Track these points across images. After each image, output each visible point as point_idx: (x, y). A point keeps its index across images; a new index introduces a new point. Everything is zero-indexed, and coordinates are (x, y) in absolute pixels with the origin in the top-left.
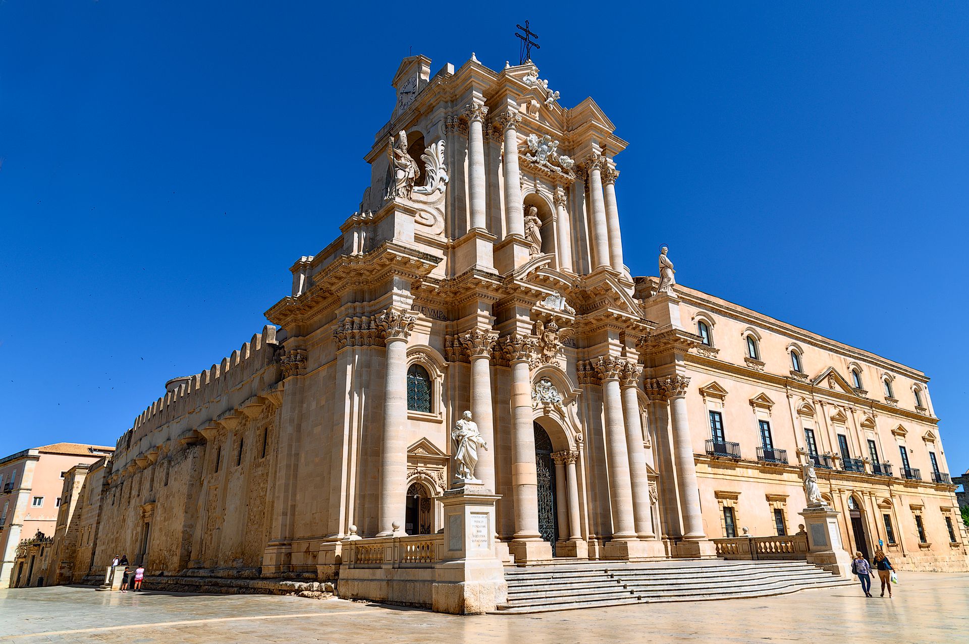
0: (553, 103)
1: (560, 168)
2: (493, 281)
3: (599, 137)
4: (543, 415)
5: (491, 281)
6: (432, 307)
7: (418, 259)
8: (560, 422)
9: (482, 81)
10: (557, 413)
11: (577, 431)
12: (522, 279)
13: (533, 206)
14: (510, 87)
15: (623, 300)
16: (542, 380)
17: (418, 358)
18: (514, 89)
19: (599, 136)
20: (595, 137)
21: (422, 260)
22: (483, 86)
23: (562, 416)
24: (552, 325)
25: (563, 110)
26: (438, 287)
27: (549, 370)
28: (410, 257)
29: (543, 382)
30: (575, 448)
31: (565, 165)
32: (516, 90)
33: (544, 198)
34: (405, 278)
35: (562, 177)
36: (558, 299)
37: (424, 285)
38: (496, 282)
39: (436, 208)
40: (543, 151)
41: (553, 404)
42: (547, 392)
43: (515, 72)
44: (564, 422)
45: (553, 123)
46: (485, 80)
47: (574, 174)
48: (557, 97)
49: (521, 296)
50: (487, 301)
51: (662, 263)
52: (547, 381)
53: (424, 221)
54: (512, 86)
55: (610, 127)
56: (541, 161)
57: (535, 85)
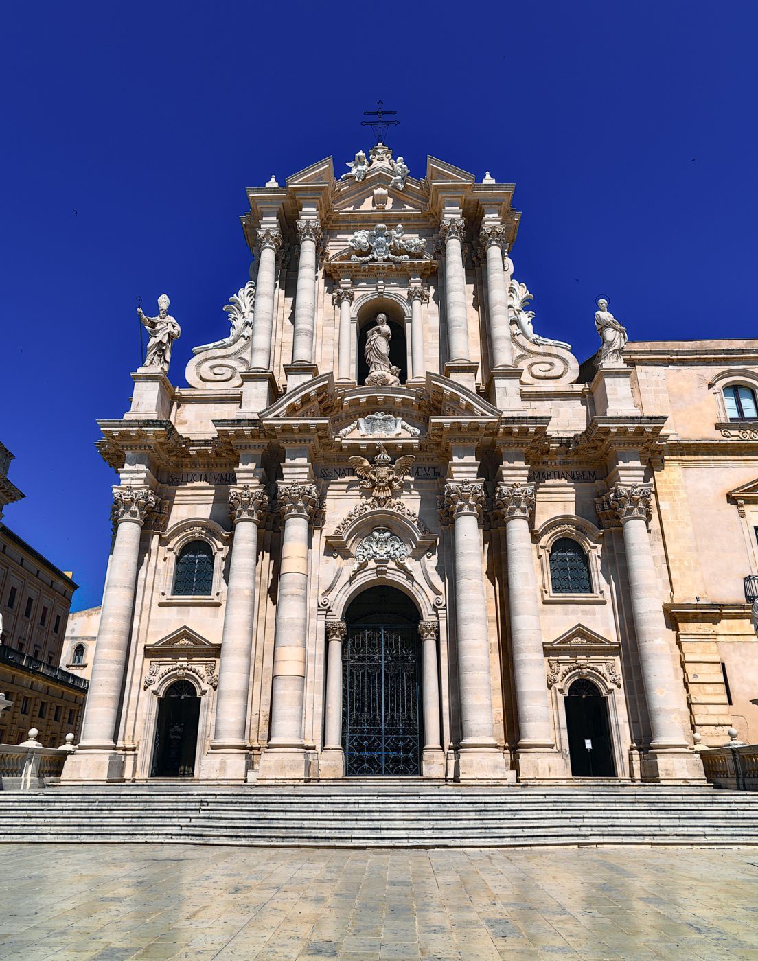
0: (403, 181)
1: (406, 256)
2: (244, 428)
3: (455, 197)
4: (376, 577)
5: (241, 428)
6: (219, 472)
7: (139, 428)
8: (407, 584)
9: (272, 203)
10: (401, 572)
11: (437, 592)
12: (277, 416)
13: (378, 314)
14: (301, 195)
15: (465, 400)
16: (376, 531)
17: (192, 533)
18: (308, 194)
19: (455, 195)
20: (448, 199)
21: (144, 429)
22: (275, 208)
23: (410, 577)
24: (382, 457)
25: (420, 183)
26: (211, 448)
27: (381, 517)
28: (128, 429)
29: (376, 534)
30: (435, 616)
31: (413, 249)
32: (311, 194)
33: (393, 298)
34: (138, 452)
35: (412, 265)
36: (391, 421)
37: (193, 450)
38: (248, 428)
39: (239, 358)
40: (379, 245)
41: (394, 560)
42: (384, 546)
43: (304, 176)
44: (415, 583)
45: (415, 203)
46: (273, 201)
47: (429, 255)
48: (405, 172)
49: (287, 436)
50: (253, 451)
51: (598, 323)
52: (383, 532)
53: (218, 378)
54: (304, 192)
55: (467, 178)
56: (379, 257)
57: (378, 171)
